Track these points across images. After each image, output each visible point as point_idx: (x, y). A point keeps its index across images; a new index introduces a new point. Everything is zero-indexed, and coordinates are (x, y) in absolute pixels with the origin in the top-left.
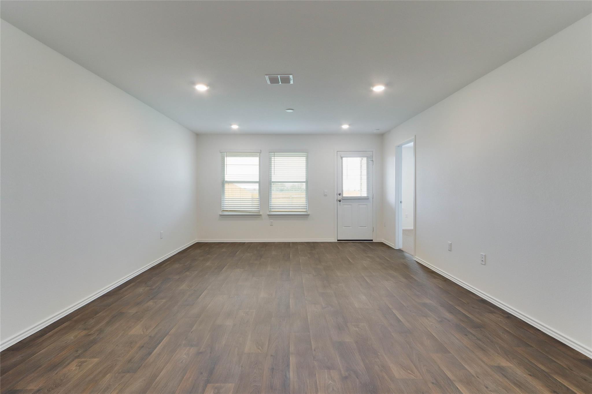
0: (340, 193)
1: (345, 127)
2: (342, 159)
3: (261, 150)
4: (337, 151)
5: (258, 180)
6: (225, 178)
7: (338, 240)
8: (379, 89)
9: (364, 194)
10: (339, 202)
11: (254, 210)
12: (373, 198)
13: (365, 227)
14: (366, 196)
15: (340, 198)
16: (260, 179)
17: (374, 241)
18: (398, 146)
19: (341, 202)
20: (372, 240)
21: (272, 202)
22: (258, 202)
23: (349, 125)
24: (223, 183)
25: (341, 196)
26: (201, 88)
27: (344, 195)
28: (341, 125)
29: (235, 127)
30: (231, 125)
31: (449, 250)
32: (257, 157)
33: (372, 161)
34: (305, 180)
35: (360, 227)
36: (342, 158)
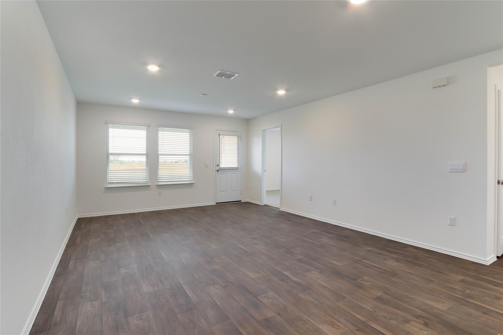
0: (218, 165)
1: (231, 112)
2: (220, 137)
3: (150, 125)
4: (216, 130)
5: (145, 153)
6: (110, 150)
7: (216, 203)
8: (281, 92)
9: (235, 165)
10: (217, 172)
11: (142, 182)
12: (241, 168)
13: (236, 191)
14: (236, 167)
15: (218, 168)
16: (147, 152)
17: (242, 202)
18: (264, 130)
19: (219, 172)
20: (241, 201)
21: (160, 173)
22: (145, 173)
23: (234, 111)
24: (108, 155)
25: (219, 166)
26: (153, 68)
27: (221, 167)
28: (228, 110)
29: (135, 101)
30: (131, 99)
31: (310, 200)
32: (145, 130)
33: (240, 140)
34: (189, 153)
35: (233, 191)
36: (219, 135)
